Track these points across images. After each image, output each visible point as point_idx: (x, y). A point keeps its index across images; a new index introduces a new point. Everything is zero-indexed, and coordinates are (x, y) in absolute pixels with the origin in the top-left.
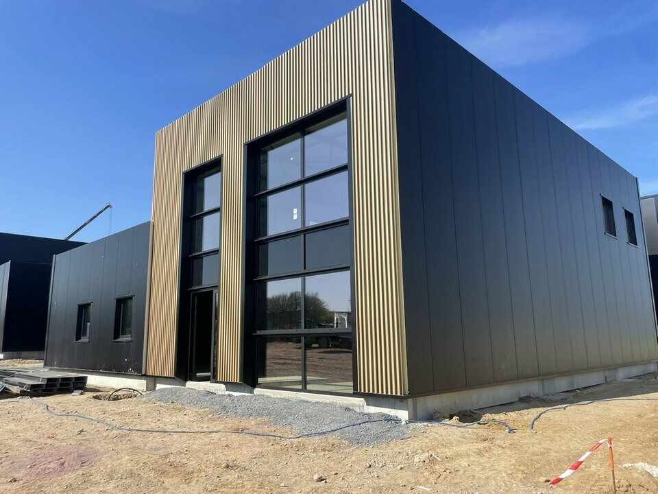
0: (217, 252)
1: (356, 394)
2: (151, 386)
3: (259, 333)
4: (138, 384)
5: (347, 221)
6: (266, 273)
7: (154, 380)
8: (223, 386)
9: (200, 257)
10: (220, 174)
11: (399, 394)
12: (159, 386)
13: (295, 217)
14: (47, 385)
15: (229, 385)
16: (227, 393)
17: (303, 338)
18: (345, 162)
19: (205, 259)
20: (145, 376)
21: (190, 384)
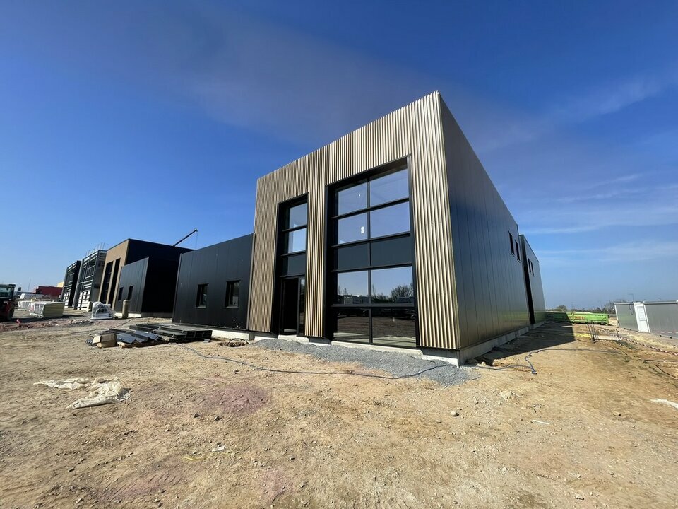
0: (304, 253)
1: (418, 347)
2: (252, 337)
3: (335, 305)
4: (244, 336)
5: (409, 234)
6: (337, 268)
7: (253, 334)
8: (307, 339)
9: (287, 257)
10: (306, 204)
11: (455, 348)
12: (258, 338)
13: (362, 232)
14: (187, 336)
15: (311, 338)
16: (311, 343)
17: (370, 311)
18: (407, 196)
19: (289, 258)
20: (248, 331)
21: (280, 337)
